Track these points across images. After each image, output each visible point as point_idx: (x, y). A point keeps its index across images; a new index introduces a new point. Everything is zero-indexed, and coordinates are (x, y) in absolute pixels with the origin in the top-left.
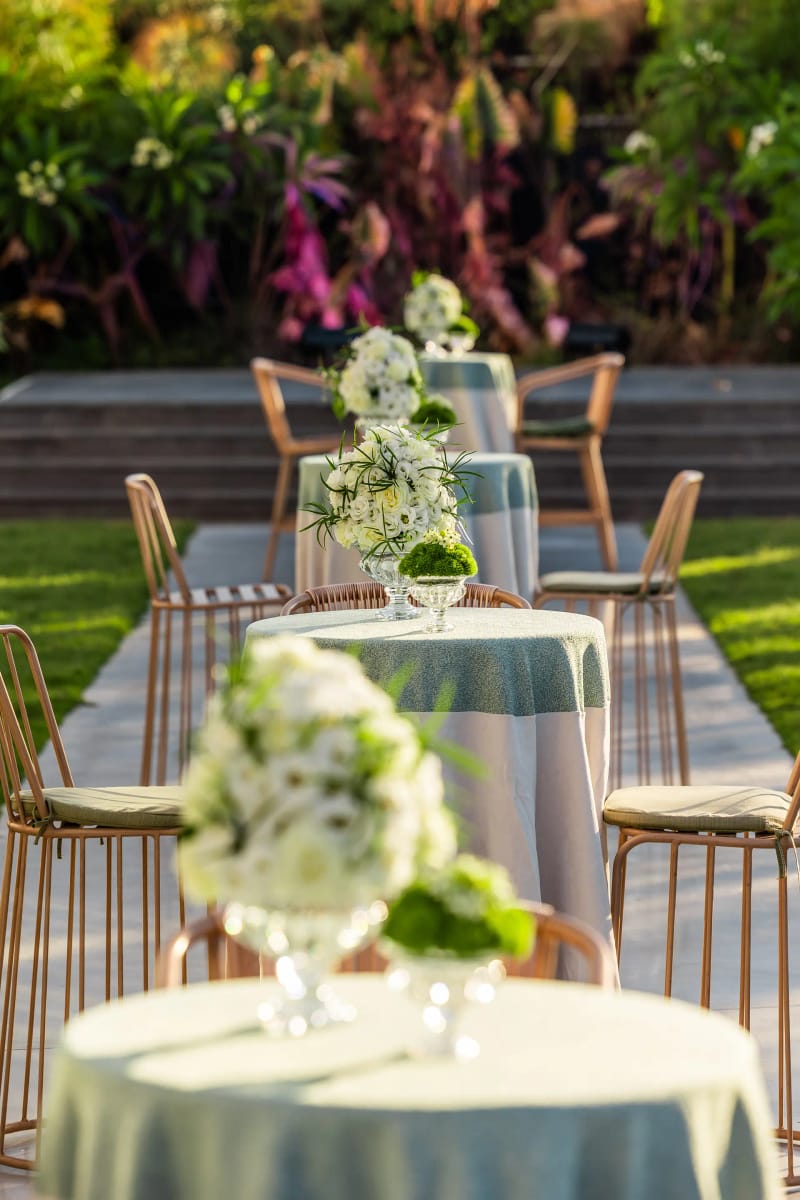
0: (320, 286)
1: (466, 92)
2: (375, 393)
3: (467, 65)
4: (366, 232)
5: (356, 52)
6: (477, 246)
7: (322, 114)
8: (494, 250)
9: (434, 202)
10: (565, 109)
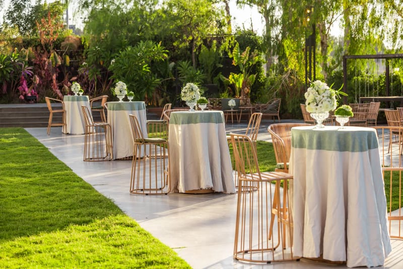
0: (27, 89)
1: (52, 55)
2: (121, 91)
3: (52, 51)
4: (35, 80)
5: (30, 49)
6: (54, 82)
7: (27, 59)
8: (57, 83)
9: (45, 75)
10: (68, 58)
